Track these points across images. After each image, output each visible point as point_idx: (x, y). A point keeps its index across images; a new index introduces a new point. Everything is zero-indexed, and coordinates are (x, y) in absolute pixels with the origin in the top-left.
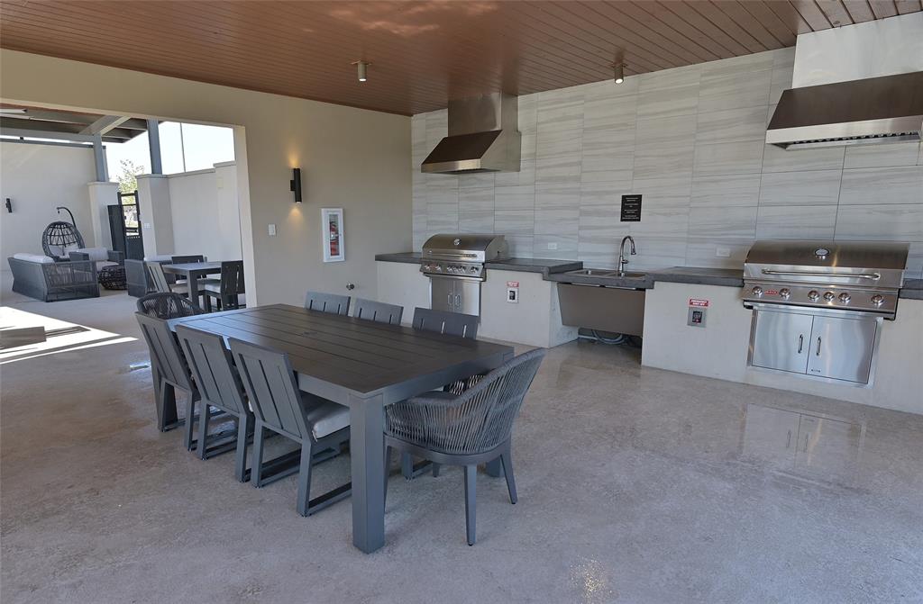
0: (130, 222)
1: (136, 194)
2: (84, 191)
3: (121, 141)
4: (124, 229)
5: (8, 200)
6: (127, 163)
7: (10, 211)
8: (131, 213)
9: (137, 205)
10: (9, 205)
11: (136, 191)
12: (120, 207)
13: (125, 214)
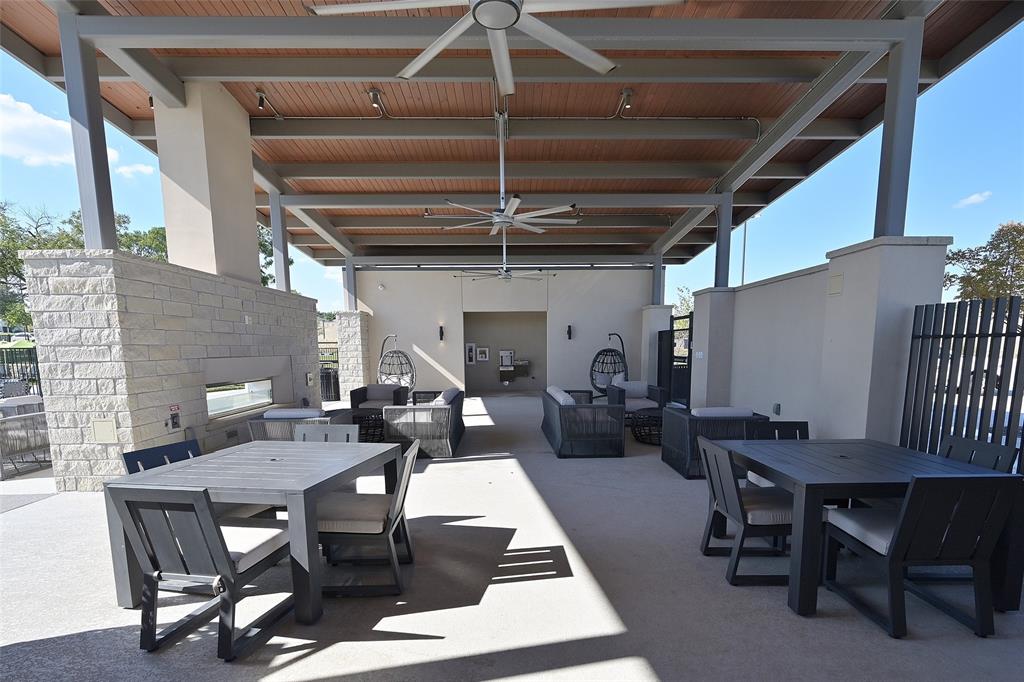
0: (680, 350)
1: (691, 316)
2: (638, 315)
3: (682, 261)
4: (673, 358)
5: (569, 327)
6: (684, 290)
7: (570, 338)
8: (682, 340)
9: (691, 329)
10: (569, 332)
11: (691, 313)
12: (672, 332)
13: (675, 341)
